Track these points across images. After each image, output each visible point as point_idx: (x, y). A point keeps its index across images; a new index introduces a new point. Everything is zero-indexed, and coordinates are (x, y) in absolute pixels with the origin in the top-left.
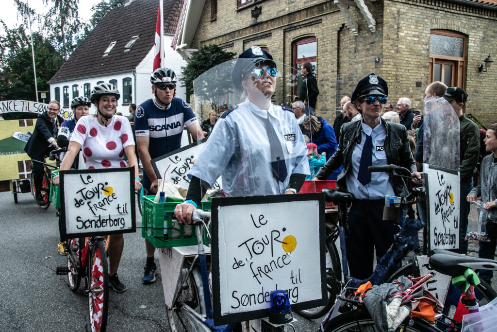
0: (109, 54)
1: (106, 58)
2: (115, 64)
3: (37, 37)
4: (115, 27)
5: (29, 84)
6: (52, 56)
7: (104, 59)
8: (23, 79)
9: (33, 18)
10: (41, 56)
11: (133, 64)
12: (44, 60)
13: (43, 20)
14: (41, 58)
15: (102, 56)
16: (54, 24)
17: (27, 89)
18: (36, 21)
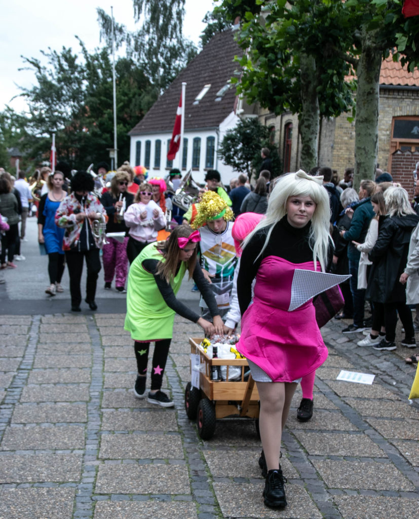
0: (201, 102)
1: (197, 107)
2: (203, 117)
3: (125, 65)
4: (215, 61)
5: (108, 132)
6: (140, 95)
7: (193, 108)
8: (101, 125)
9: (120, 39)
10: (125, 94)
11: (218, 120)
12: (130, 101)
13: (133, 43)
14: (126, 98)
15: (191, 104)
16: (147, 47)
17: (106, 139)
18: (124, 43)
